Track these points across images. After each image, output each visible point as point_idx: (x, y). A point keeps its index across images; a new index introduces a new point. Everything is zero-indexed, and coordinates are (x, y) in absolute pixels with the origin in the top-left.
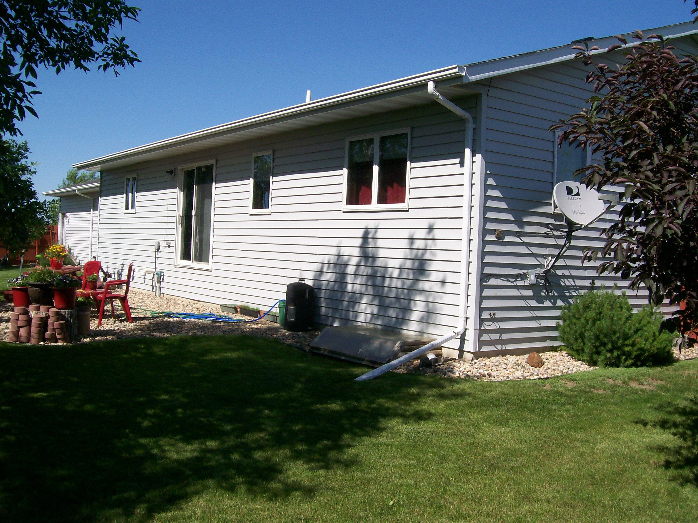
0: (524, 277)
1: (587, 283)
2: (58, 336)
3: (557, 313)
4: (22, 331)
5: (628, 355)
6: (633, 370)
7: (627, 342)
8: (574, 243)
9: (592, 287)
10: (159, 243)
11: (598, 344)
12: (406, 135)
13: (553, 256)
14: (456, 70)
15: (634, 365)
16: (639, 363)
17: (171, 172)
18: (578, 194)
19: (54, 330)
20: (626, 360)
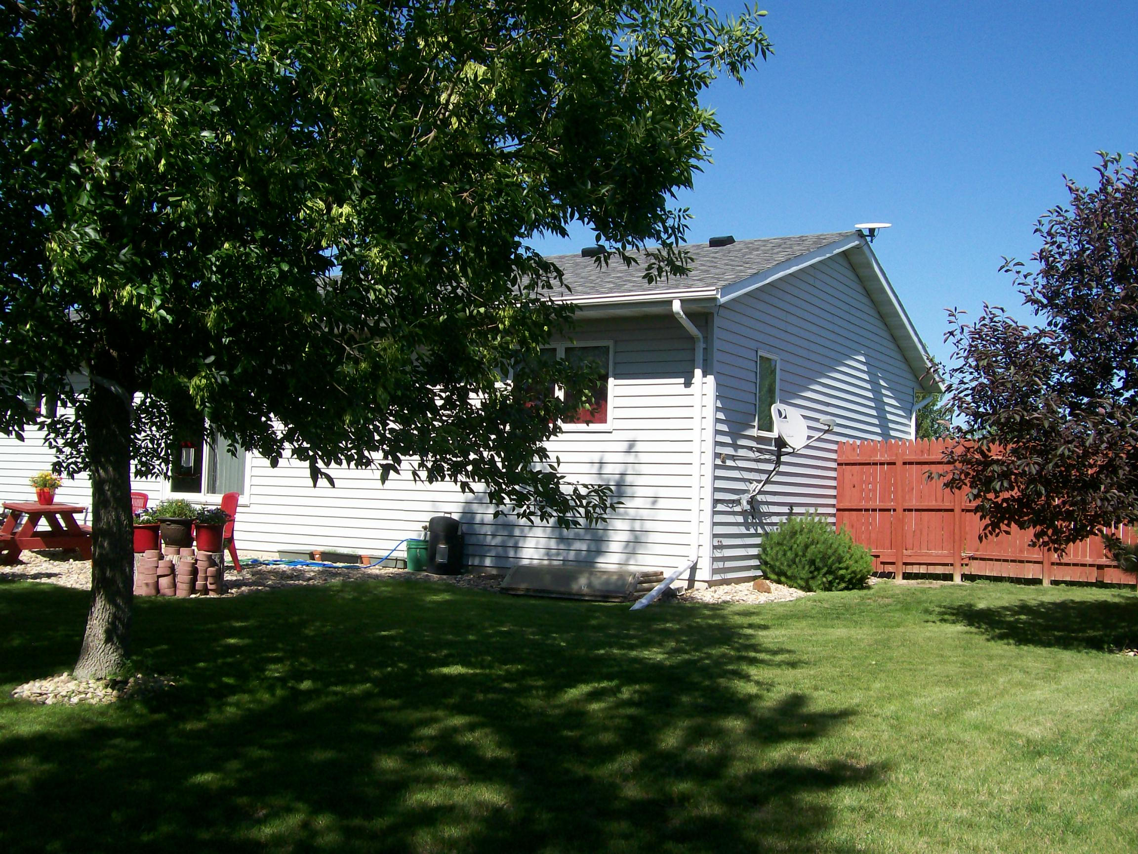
0: (738, 502)
1: (786, 510)
2: (210, 587)
3: (758, 541)
4: (164, 582)
5: (842, 578)
6: (846, 593)
7: (841, 566)
8: (783, 468)
9: (791, 514)
11: (813, 568)
12: (607, 348)
13: (759, 481)
14: (714, 293)
15: (847, 588)
16: (851, 586)
18: (785, 417)
19: (206, 579)
20: (838, 584)
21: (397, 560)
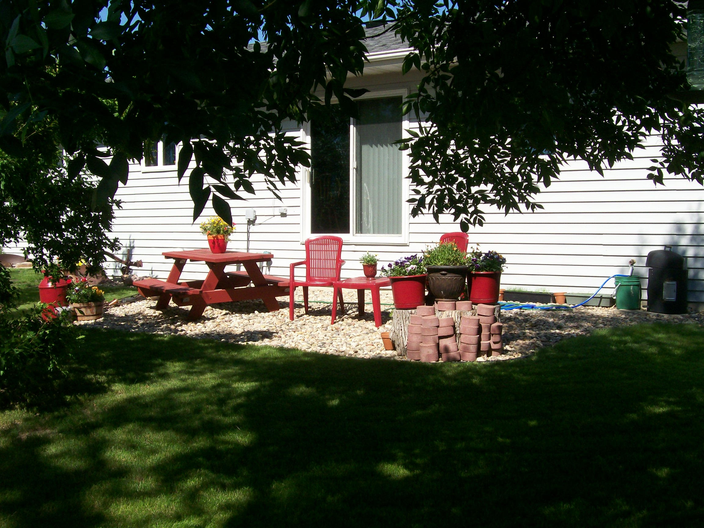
2: (494, 346)
10: (255, 212)
19: (490, 337)
21: (601, 298)
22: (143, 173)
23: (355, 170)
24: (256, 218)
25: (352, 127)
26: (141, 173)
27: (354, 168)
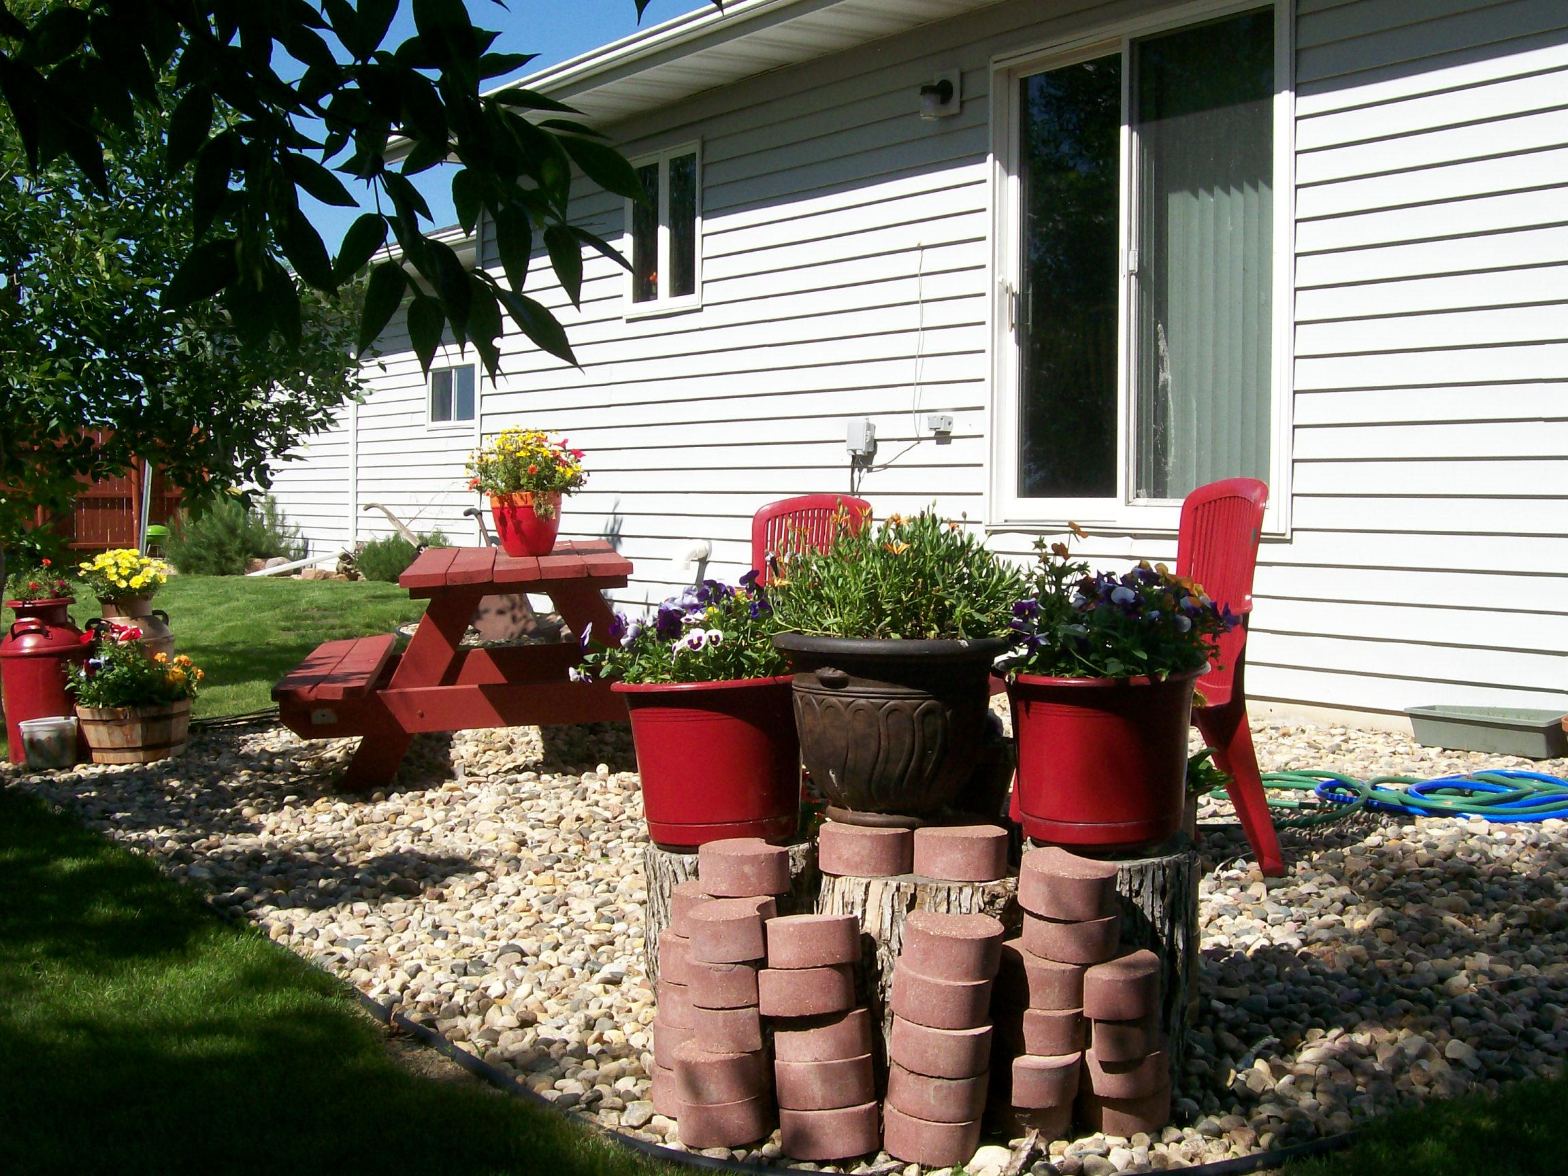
4: (807, 1059)
10: (870, 427)
17: (943, 92)
22: (629, 321)
23: (1133, 278)
24: (875, 447)
25: (1124, 130)
26: (624, 321)
27: (1131, 273)
